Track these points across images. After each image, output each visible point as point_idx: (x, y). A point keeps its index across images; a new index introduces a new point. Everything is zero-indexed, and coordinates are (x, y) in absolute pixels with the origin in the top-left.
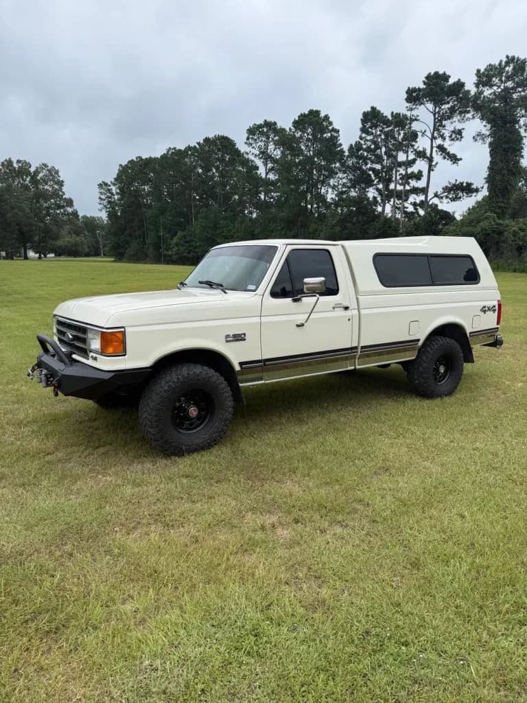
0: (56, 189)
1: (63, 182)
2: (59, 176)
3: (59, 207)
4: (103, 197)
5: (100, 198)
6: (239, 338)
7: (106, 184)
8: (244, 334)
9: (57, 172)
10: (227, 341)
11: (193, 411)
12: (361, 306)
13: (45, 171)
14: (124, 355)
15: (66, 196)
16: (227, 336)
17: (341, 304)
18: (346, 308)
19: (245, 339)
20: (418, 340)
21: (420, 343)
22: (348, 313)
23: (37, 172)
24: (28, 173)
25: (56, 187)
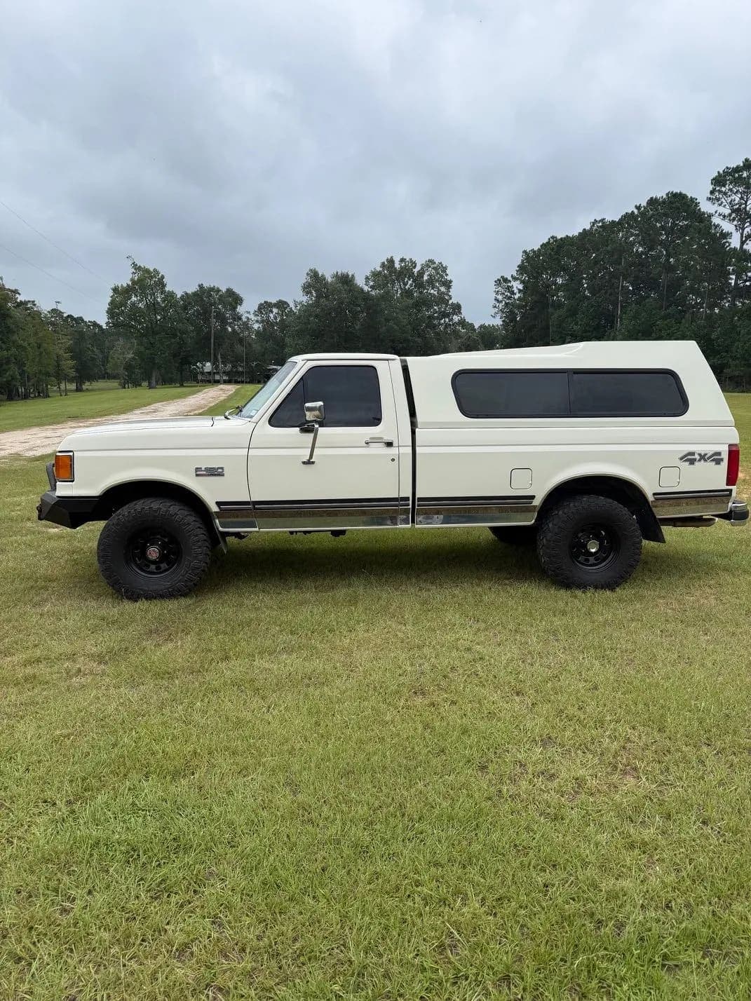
0: (443, 293)
1: (451, 282)
2: (447, 275)
3: (445, 315)
4: (500, 297)
5: (496, 300)
6: (214, 472)
7: (506, 280)
8: (222, 468)
9: (444, 269)
10: (197, 475)
11: (153, 552)
12: (417, 443)
13: (430, 269)
14: (73, 481)
15: (454, 300)
16: (197, 469)
17: (381, 438)
18: (389, 444)
19: (223, 475)
20: (533, 497)
21: (537, 502)
22: (393, 451)
23: (421, 274)
24: (411, 275)
25: (443, 289)
